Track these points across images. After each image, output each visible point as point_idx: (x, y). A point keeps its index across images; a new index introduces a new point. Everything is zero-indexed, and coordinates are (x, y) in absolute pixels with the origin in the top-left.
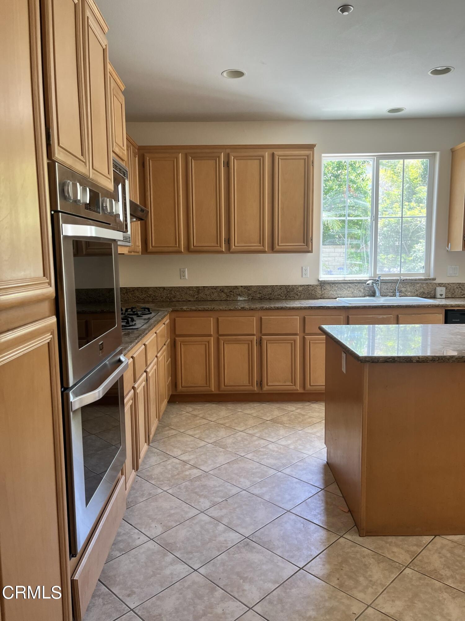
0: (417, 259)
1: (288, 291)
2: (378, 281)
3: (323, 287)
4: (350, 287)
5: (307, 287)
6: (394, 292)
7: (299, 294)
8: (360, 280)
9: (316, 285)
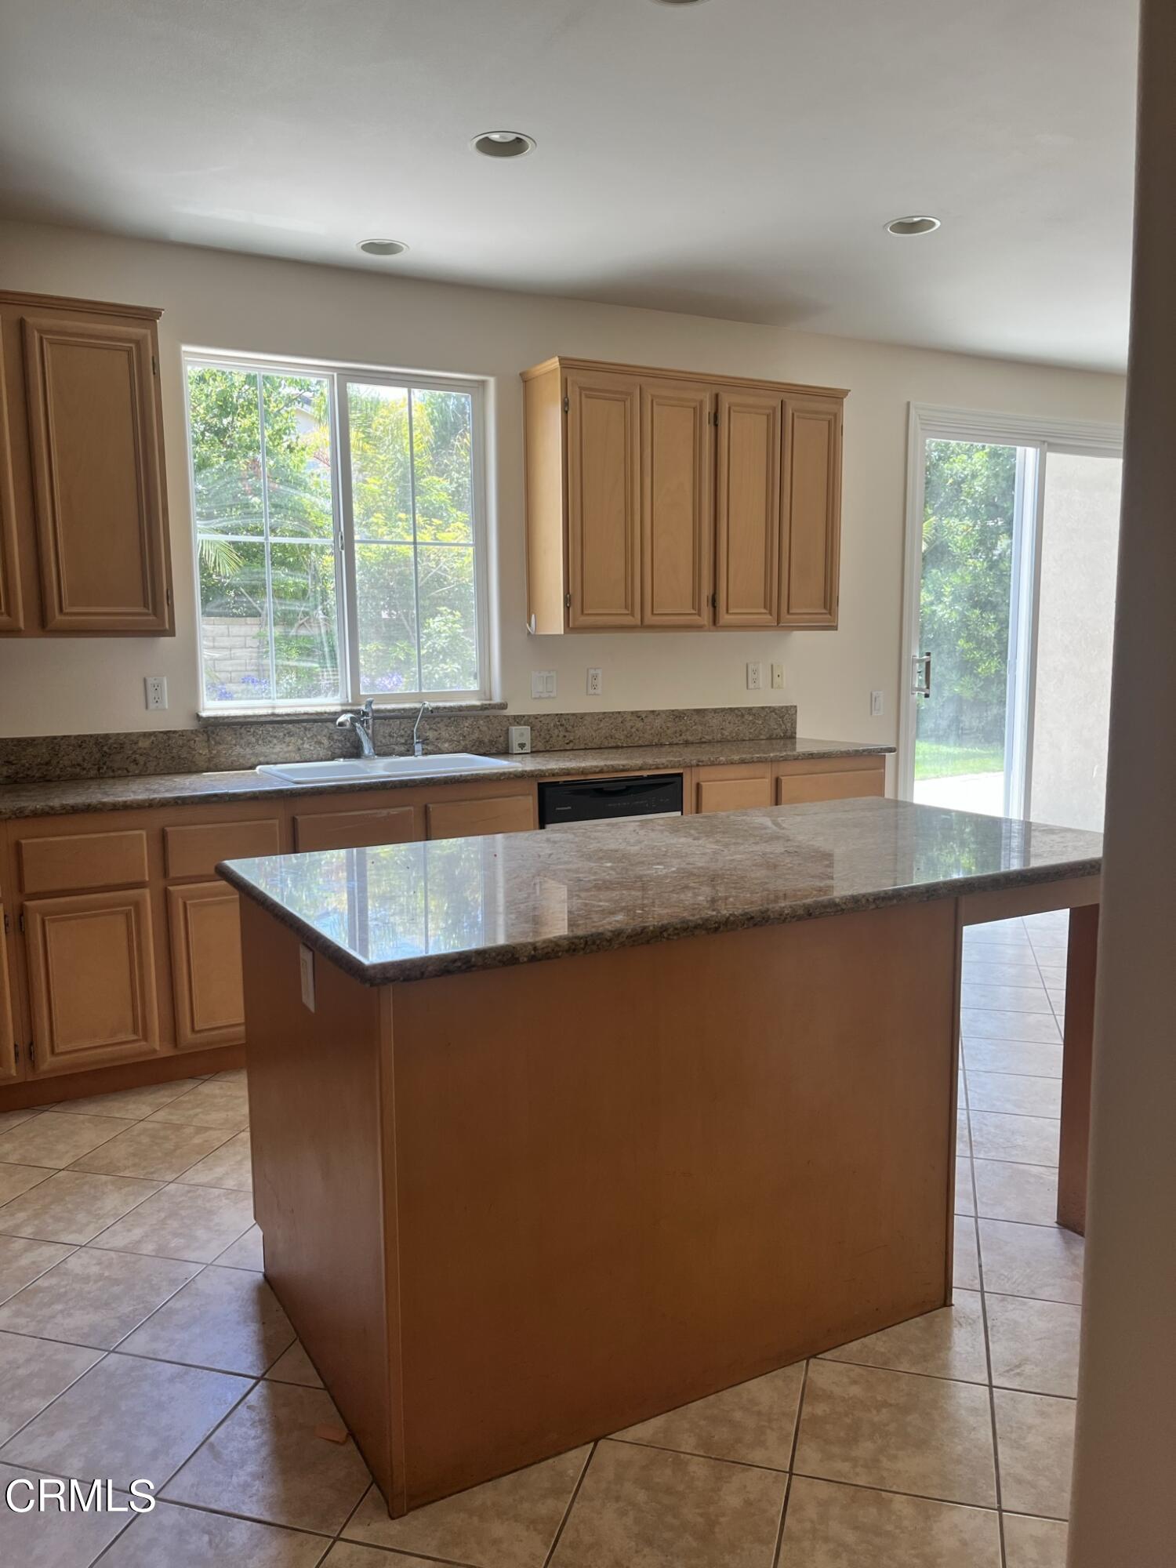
0: (435, 653)
1: (105, 752)
2: (365, 714)
3: (214, 736)
4: (290, 734)
5: (165, 737)
6: (409, 742)
7: (141, 760)
8: (317, 714)
9: (192, 731)
